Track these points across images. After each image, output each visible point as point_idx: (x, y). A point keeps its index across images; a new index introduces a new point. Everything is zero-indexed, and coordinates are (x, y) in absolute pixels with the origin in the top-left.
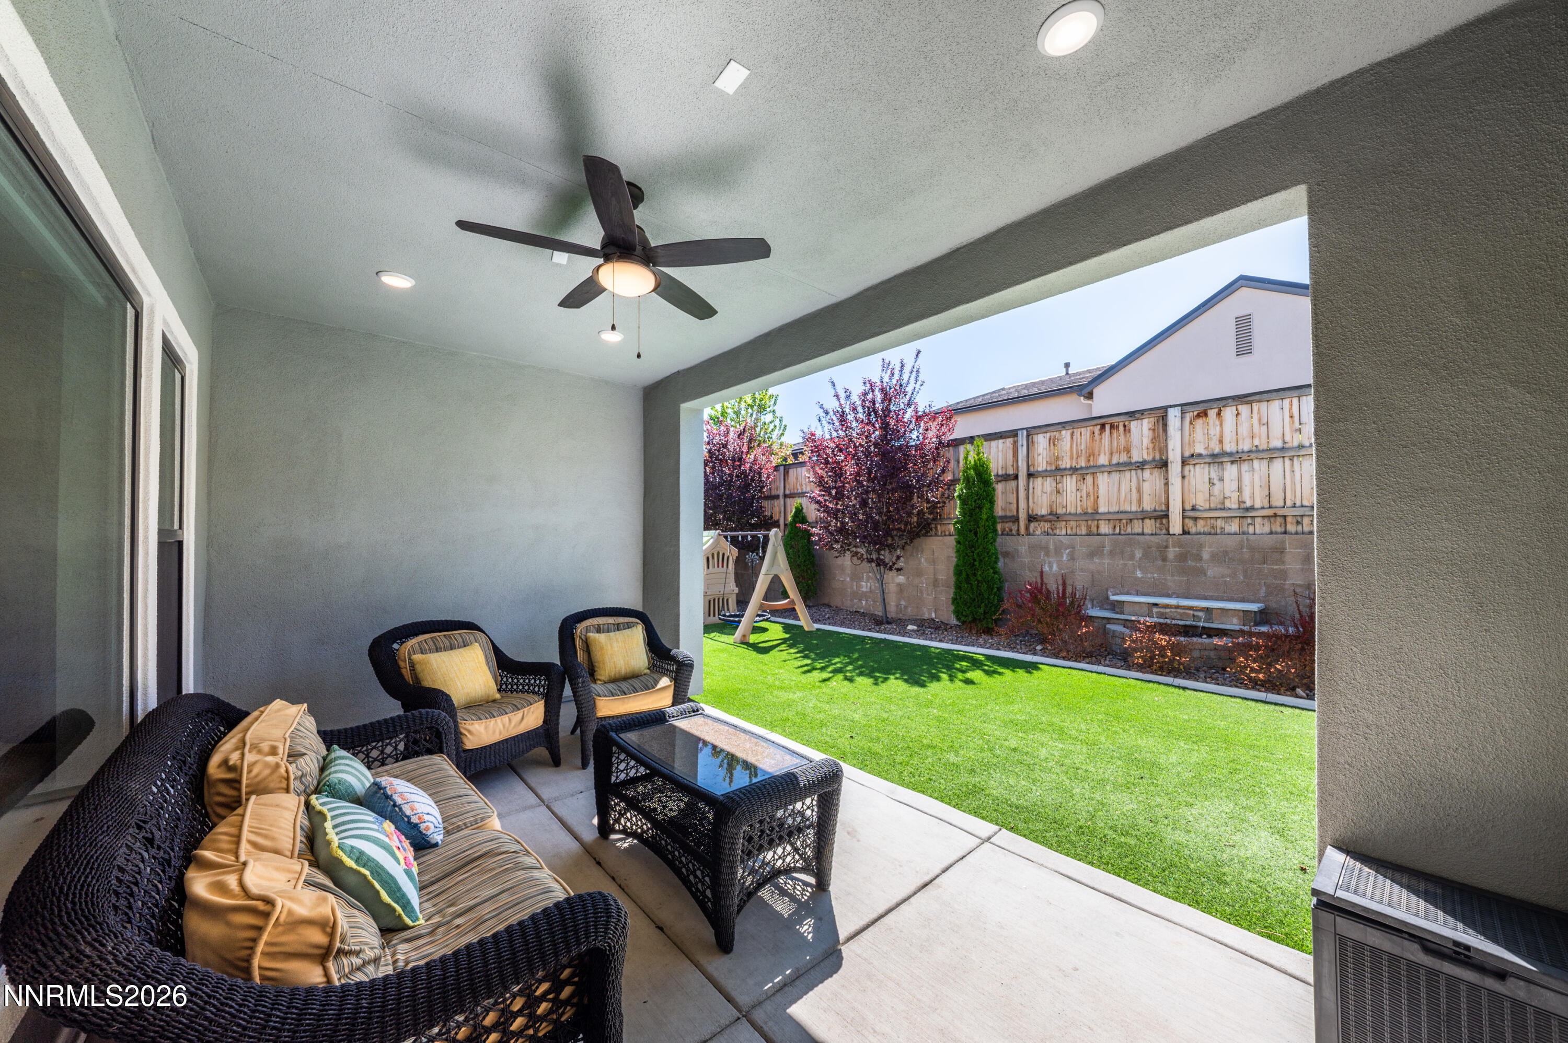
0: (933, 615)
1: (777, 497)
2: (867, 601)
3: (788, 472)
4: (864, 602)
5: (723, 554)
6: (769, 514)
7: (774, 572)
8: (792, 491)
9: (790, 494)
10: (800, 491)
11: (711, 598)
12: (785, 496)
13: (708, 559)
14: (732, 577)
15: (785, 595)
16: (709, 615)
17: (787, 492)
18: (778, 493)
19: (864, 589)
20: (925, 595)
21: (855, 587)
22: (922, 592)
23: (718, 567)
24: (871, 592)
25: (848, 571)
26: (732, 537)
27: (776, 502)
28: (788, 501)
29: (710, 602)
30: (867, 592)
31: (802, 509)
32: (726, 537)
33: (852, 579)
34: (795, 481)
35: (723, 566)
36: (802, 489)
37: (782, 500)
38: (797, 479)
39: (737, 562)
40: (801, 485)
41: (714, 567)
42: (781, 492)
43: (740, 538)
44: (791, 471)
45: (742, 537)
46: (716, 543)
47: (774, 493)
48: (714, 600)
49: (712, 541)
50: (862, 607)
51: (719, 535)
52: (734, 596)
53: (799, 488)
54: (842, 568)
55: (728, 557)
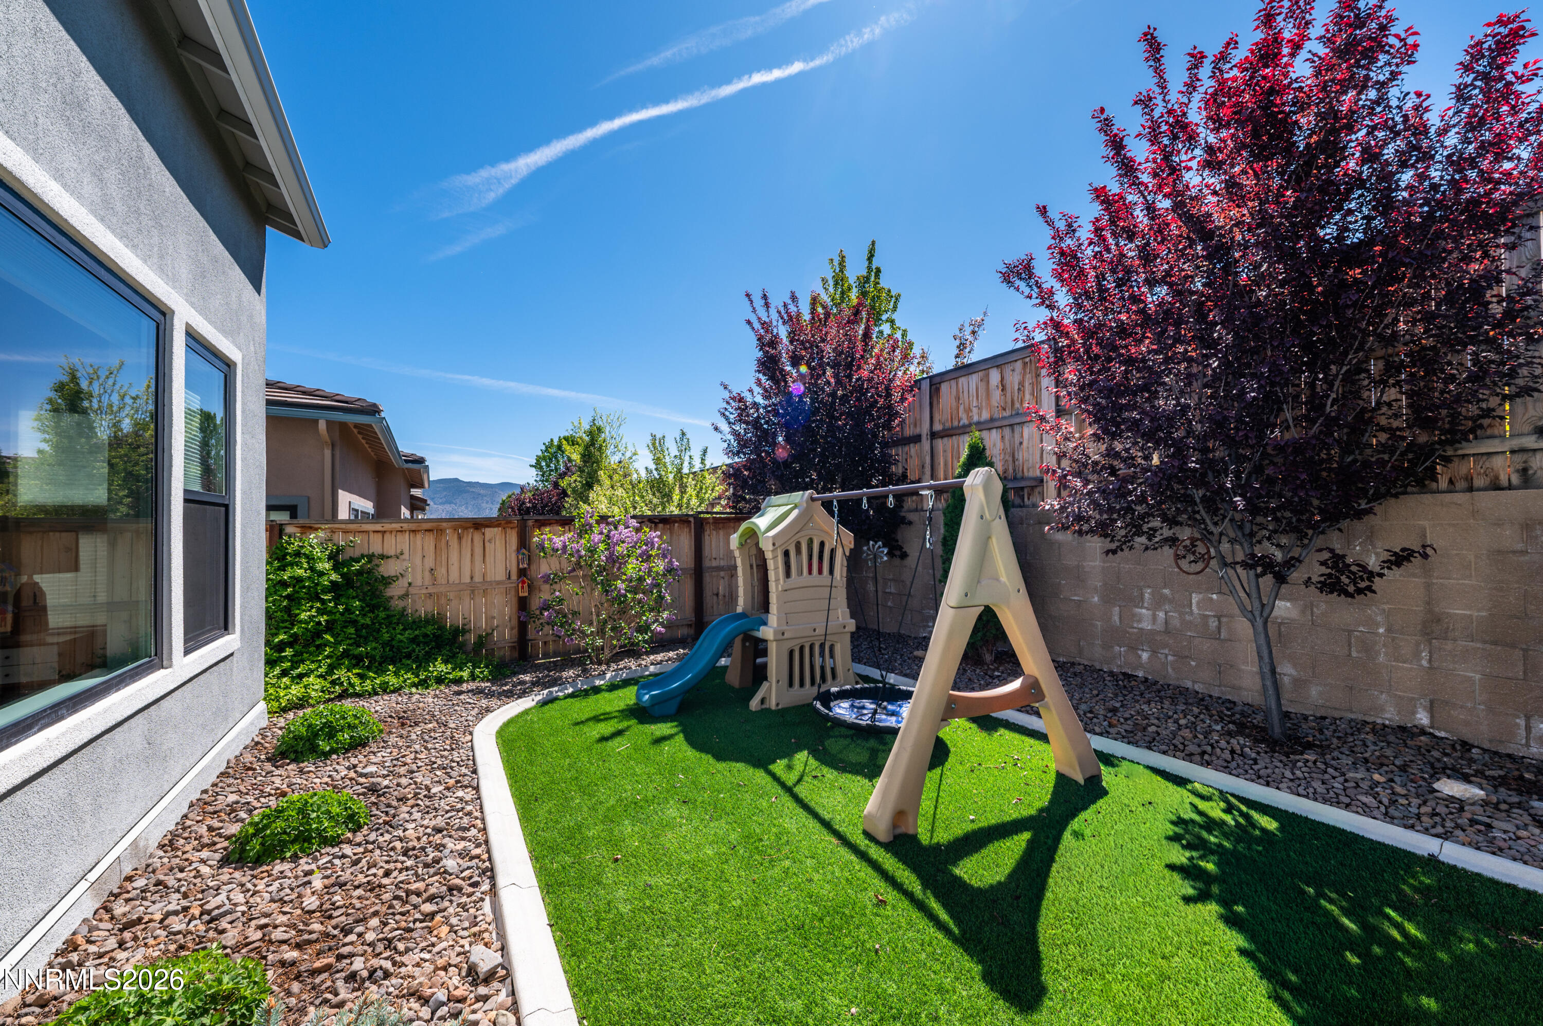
0: (1423, 718)
1: (917, 439)
2: (1154, 652)
3: (938, 390)
4: (1145, 656)
5: (822, 544)
6: (900, 471)
7: (983, 598)
8: (948, 425)
9: (944, 430)
10: (965, 421)
11: (795, 645)
12: (934, 435)
13: (786, 554)
14: (841, 595)
15: (1012, 667)
16: (791, 684)
17: (938, 427)
18: (918, 431)
19: (1146, 625)
20: (1382, 658)
21: (1116, 618)
22: (1368, 649)
23: (810, 572)
24: (1167, 631)
25: (1097, 582)
26: (842, 503)
27: (913, 449)
28: (940, 444)
29: (791, 653)
30: (1152, 632)
31: (984, 449)
32: (827, 505)
33: (1107, 600)
34: (954, 404)
35: (820, 572)
36: (971, 417)
37: (926, 444)
38: (958, 398)
39: (854, 560)
40: (968, 410)
41: (800, 573)
42: (925, 429)
43: (865, 505)
44: (944, 387)
45: (869, 500)
46: (805, 518)
47: (909, 432)
48: (802, 649)
49: (795, 513)
50: (1141, 666)
51: (813, 499)
52: (848, 638)
53: (962, 414)
54: (1079, 577)
55: (833, 552)
